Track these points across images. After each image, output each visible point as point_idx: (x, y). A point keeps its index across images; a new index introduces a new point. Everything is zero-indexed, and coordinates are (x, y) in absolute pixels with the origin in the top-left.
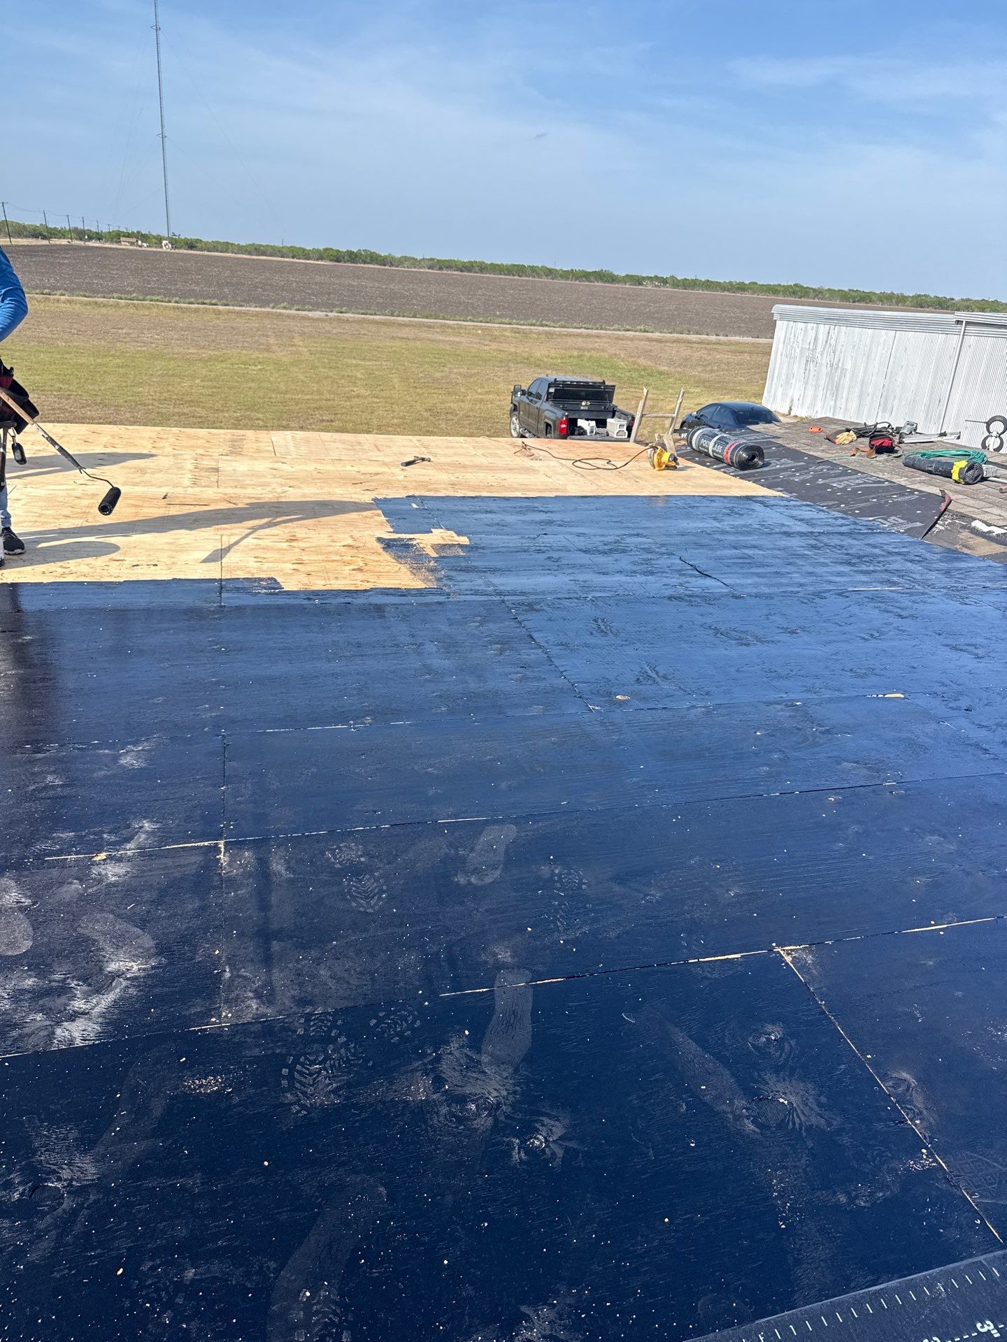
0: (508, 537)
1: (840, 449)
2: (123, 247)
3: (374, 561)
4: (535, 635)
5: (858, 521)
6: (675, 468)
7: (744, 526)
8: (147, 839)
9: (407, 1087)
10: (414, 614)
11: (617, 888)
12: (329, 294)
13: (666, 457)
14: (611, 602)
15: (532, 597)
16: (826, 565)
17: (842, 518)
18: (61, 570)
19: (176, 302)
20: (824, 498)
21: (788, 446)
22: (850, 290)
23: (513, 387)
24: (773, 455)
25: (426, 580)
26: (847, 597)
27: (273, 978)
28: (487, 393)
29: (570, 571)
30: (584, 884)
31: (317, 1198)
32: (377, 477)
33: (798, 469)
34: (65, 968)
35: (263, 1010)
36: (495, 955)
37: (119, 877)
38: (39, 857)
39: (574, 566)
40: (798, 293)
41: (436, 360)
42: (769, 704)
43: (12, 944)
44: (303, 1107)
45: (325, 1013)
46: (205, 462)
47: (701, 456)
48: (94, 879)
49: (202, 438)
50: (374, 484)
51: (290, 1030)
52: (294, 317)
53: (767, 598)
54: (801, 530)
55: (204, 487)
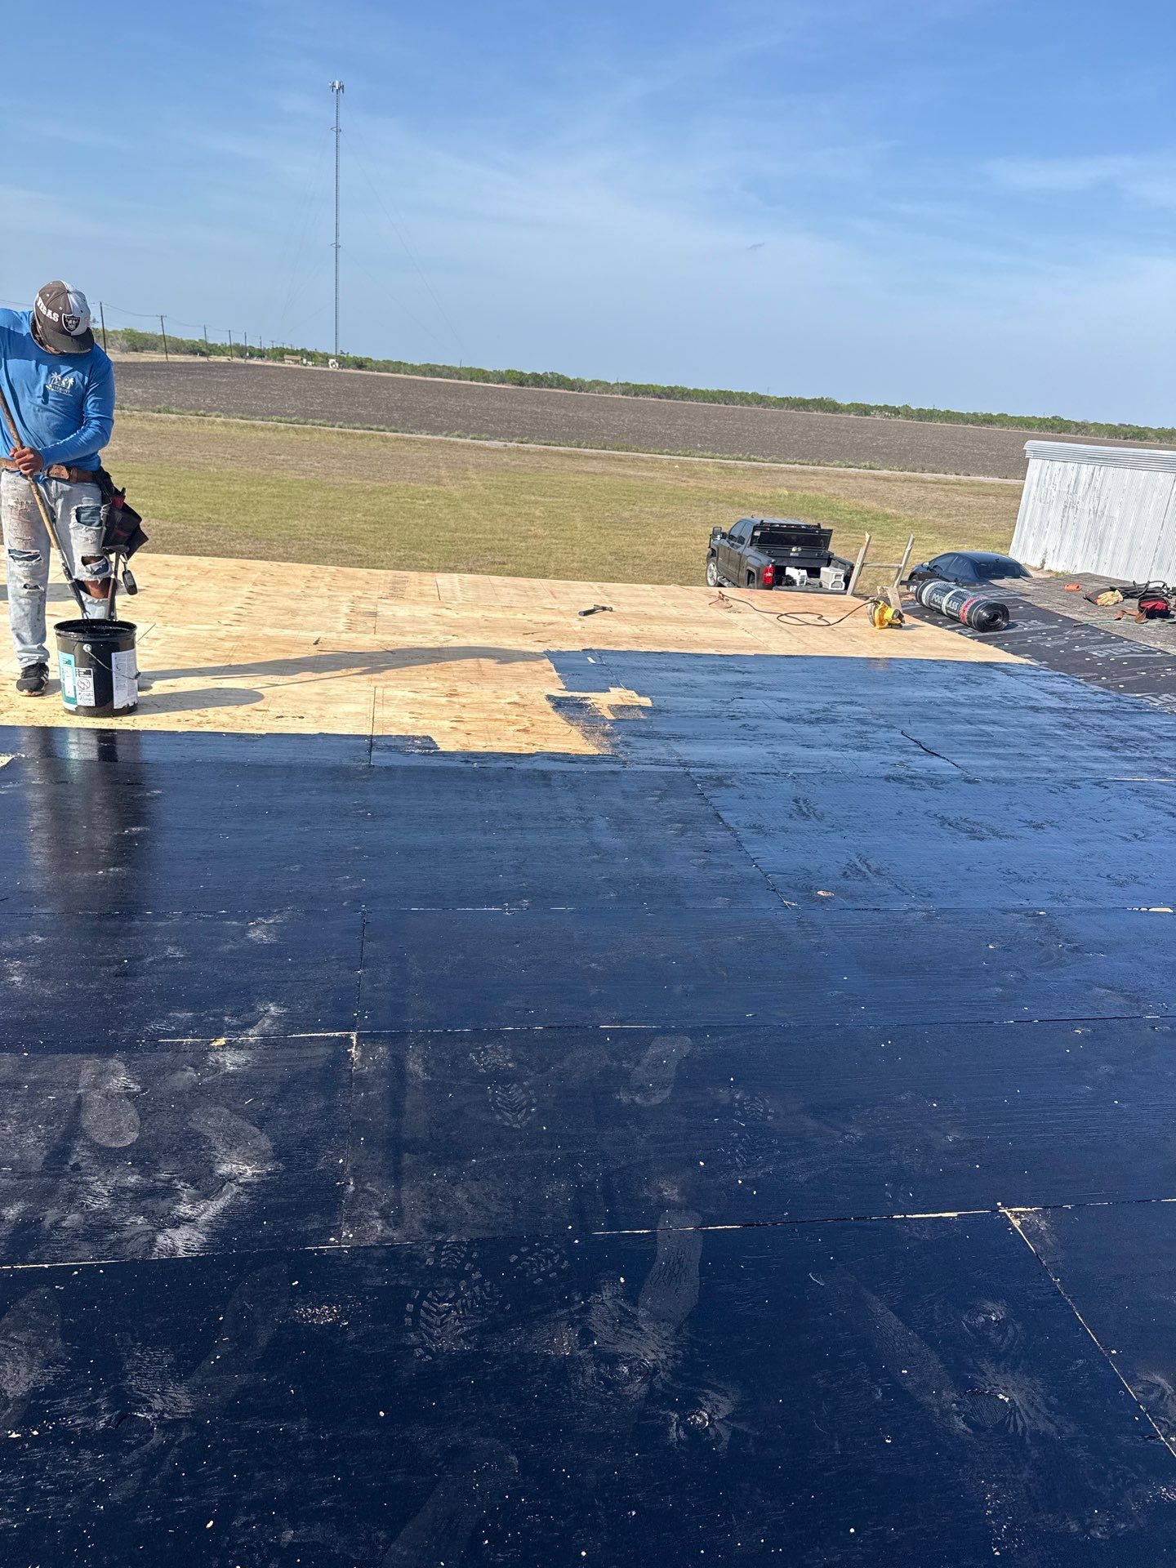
0: (696, 700)
1: (1102, 611)
2: (287, 365)
3: (542, 722)
4: (723, 814)
5: (1122, 698)
6: (900, 626)
7: (982, 697)
8: (271, 1025)
9: (550, 1338)
10: (583, 785)
11: (810, 1123)
12: (509, 422)
13: (889, 614)
14: (816, 781)
15: (721, 770)
16: (1082, 748)
17: (1103, 693)
18: (199, 719)
19: (341, 427)
20: (1081, 668)
21: (1039, 605)
22: (1121, 425)
23: (712, 530)
24: (1021, 616)
25: (600, 745)
26: (1106, 787)
27: (402, 1196)
28: (682, 535)
29: (768, 742)
30: (770, 1114)
31: (438, 1460)
32: (551, 627)
33: (1050, 633)
34: (173, 1166)
35: (389, 1232)
36: (660, 1191)
37: (239, 1066)
38: (153, 1038)
39: (773, 736)
40: (1057, 428)
41: (625, 498)
42: (1005, 911)
43: (115, 1135)
44: (428, 1351)
45: (459, 1243)
46: (362, 606)
47: (932, 613)
48: (211, 1067)
49: (361, 579)
50: (547, 635)
51: (418, 1259)
52: (468, 447)
53: (1007, 784)
54: (1052, 706)
55: (360, 632)
